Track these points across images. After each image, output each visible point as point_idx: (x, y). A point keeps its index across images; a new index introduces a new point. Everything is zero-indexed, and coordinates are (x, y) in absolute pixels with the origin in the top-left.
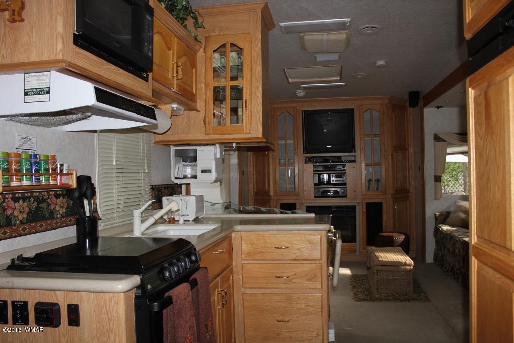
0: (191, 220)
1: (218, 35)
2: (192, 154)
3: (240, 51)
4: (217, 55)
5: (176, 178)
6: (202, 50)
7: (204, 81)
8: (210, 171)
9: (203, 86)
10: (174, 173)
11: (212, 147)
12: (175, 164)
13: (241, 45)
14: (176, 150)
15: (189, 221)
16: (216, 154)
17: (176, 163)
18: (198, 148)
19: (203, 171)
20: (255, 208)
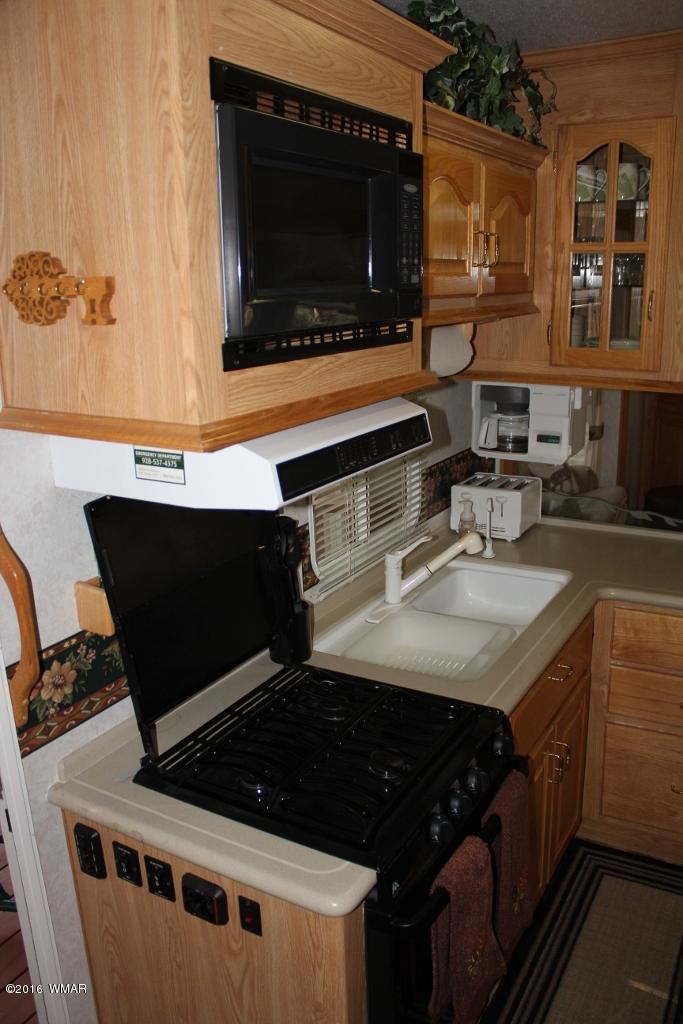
0: (509, 540)
1: (588, 122)
2: (518, 398)
3: (642, 163)
4: (585, 173)
5: (481, 448)
6: (548, 162)
7: (551, 238)
8: (556, 439)
9: (549, 249)
10: (478, 439)
11: (565, 390)
12: (482, 419)
13: (647, 148)
14: (483, 387)
15: (505, 540)
16: (572, 403)
17: (484, 414)
18: (533, 388)
19: (542, 438)
20: (651, 516)
